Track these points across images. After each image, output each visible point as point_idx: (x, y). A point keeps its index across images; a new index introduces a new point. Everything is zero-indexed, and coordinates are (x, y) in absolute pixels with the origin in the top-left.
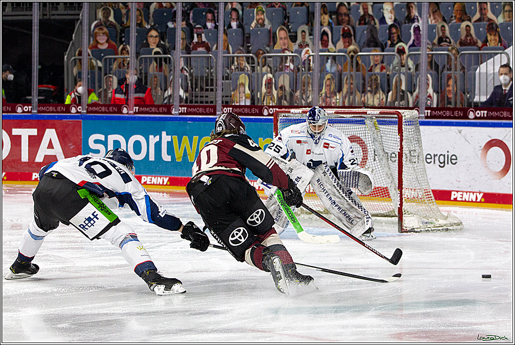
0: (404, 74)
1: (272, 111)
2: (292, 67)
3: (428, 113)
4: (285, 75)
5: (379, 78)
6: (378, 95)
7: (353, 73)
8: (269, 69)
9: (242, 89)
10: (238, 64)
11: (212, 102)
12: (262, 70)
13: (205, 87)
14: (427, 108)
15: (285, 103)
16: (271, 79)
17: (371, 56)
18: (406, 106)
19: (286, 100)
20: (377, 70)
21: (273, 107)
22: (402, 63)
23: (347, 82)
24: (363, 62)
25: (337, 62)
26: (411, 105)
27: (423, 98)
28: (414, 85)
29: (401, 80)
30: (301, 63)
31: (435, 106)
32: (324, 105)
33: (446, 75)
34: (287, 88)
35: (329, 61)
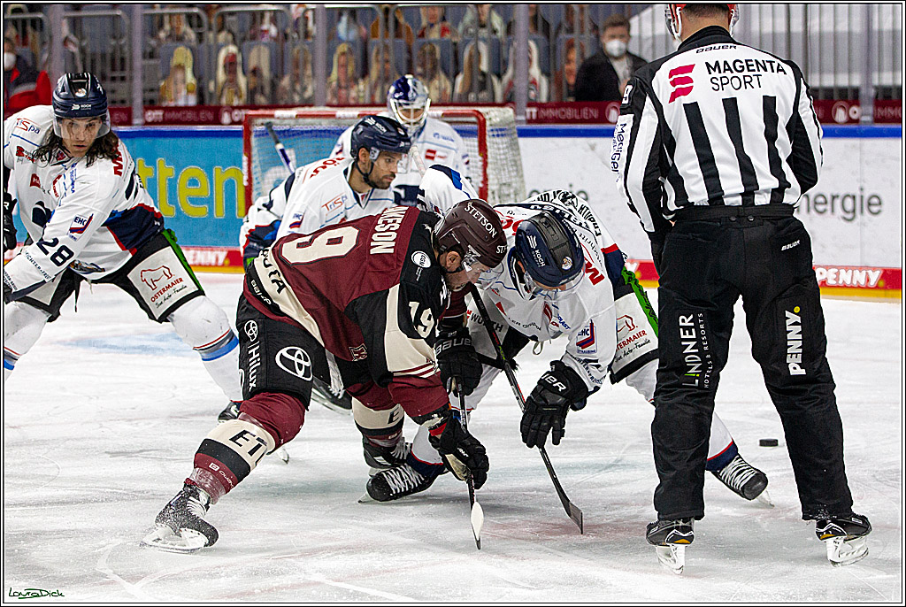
0: (484, 40)
1: (239, 115)
2: (273, 31)
3: (531, 113)
4: (262, 48)
5: (438, 50)
6: (436, 82)
7: (390, 41)
8: (230, 37)
9: (179, 75)
10: (172, 28)
11: (123, 102)
12: (216, 39)
13: (109, 74)
14: (530, 105)
15: (261, 100)
16: (234, 56)
17: (421, 10)
18: (491, 101)
19: (262, 93)
20: (434, 35)
21: (239, 108)
22: (480, 21)
23: (380, 57)
24: (406, 19)
25: (358, 21)
26: (499, 99)
27: (521, 86)
28: (504, 62)
29: (479, 53)
30: (291, 24)
31: (544, 99)
32: (335, 102)
33: (564, 42)
34: (266, 73)
35: (344, 19)
